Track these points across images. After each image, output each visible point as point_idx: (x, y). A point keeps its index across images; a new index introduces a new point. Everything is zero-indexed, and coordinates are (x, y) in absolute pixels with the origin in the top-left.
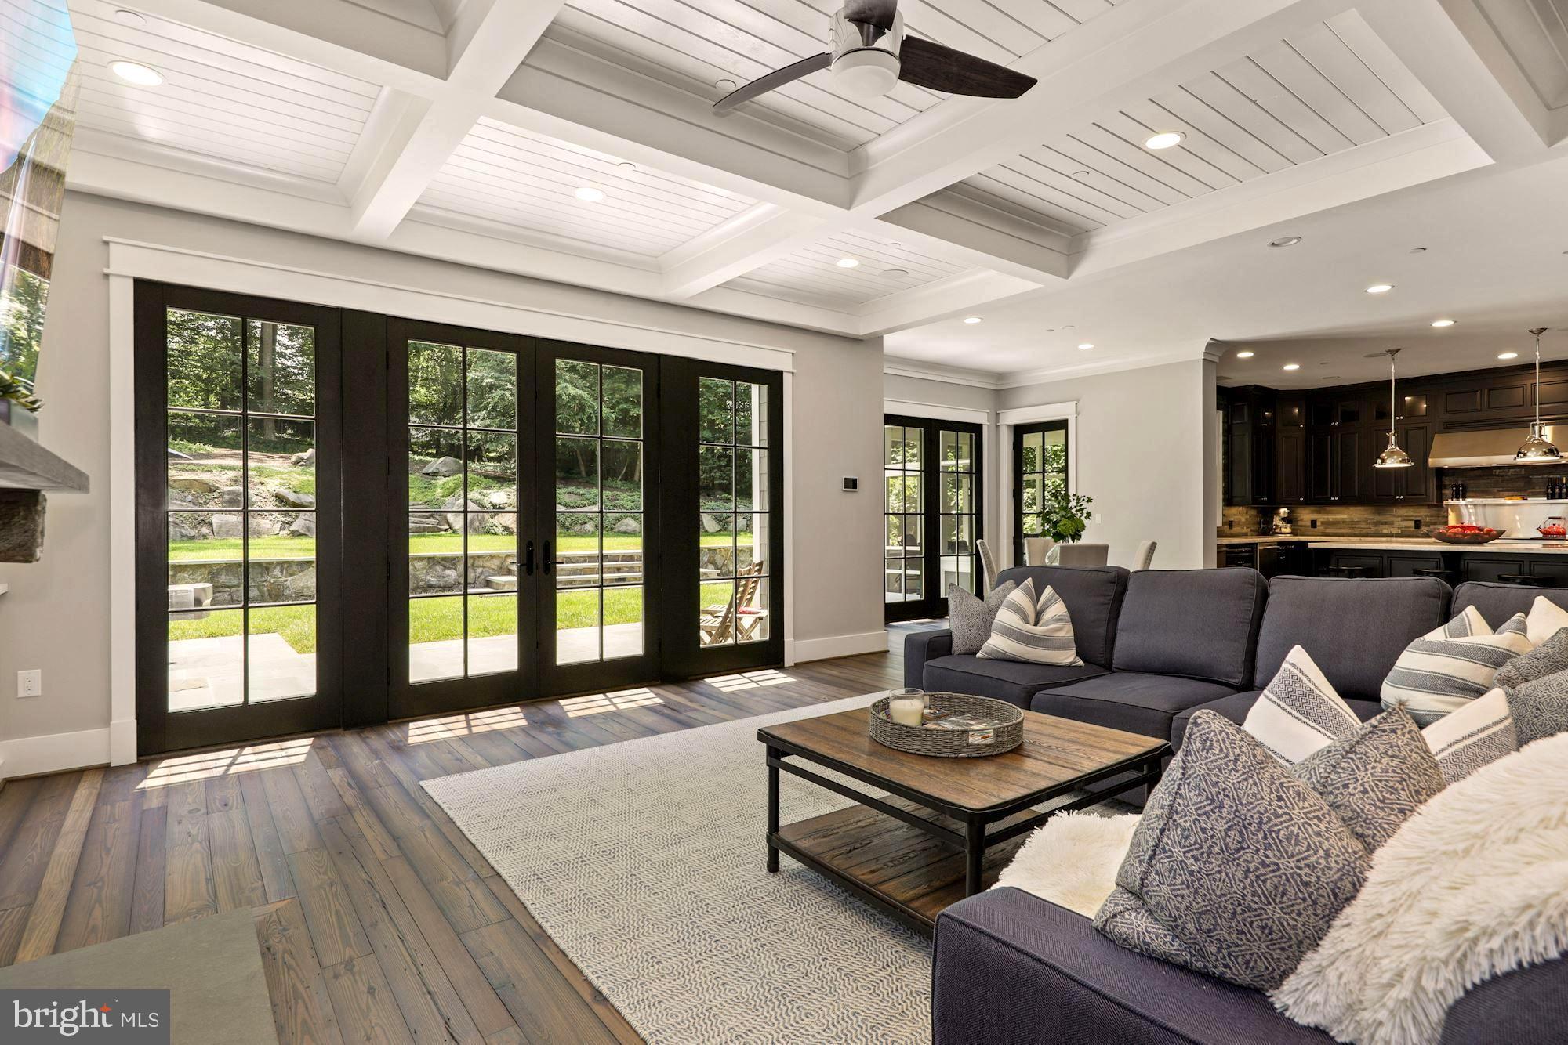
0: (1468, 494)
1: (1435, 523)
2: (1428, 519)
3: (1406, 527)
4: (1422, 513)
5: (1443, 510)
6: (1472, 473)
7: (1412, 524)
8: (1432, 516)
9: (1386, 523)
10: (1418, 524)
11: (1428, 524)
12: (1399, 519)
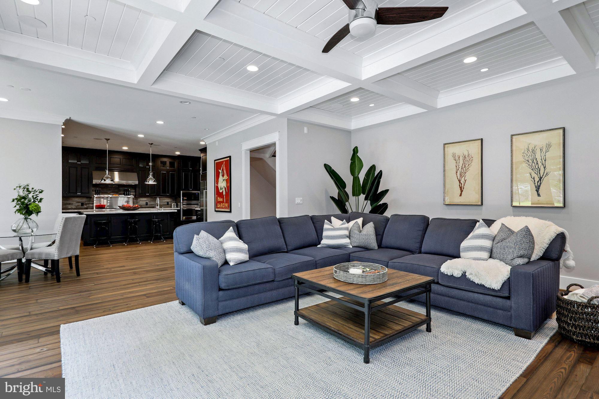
0: (100, 193)
1: (89, 204)
2: (86, 202)
3: (78, 205)
4: (84, 200)
5: (92, 199)
6: (101, 186)
7: (80, 204)
8: (88, 201)
9: (70, 204)
10: (82, 204)
11: (86, 204)
12: (75, 202)
